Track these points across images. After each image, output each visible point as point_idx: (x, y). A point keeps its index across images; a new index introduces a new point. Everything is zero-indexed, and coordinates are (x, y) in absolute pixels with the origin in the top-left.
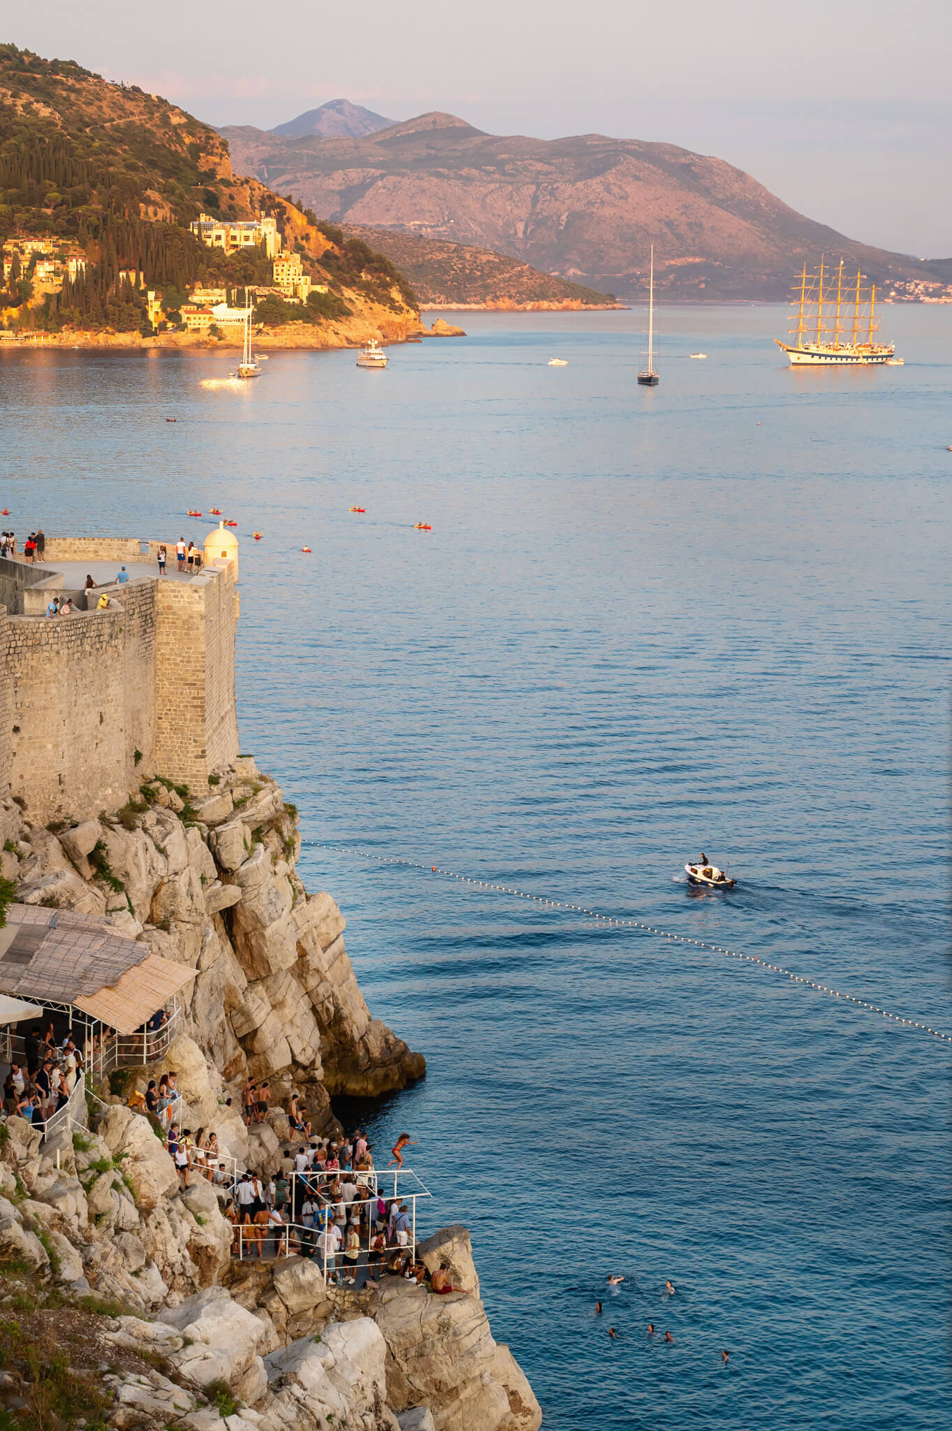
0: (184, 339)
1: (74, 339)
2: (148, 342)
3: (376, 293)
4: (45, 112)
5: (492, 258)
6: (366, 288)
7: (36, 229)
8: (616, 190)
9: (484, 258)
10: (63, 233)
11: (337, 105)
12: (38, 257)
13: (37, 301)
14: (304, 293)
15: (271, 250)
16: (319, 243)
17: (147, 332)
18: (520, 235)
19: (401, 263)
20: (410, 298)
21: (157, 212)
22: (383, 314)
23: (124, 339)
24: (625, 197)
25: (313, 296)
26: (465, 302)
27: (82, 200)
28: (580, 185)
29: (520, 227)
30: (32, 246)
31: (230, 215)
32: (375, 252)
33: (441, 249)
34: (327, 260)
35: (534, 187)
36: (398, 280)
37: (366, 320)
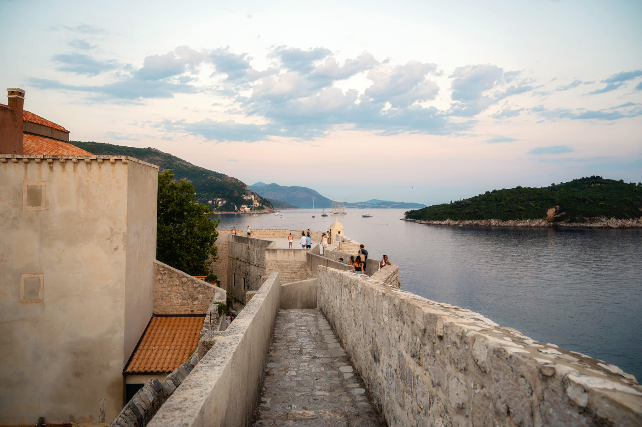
0: (241, 212)
1: (224, 213)
2: (235, 213)
3: (268, 206)
4: (220, 180)
7: (219, 197)
8: (298, 194)
9: (281, 202)
10: (223, 197)
11: (260, 182)
12: (219, 201)
13: (219, 207)
14: (258, 205)
15: (253, 199)
16: (259, 199)
17: (235, 212)
18: (285, 199)
19: (271, 203)
20: (272, 206)
21: (237, 195)
22: (269, 209)
23: (232, 213)
25: (259, 206)
26: (278, 209)
27: (226, 193)
28: (293, 193)
30: (219, 199)
31: (247, 195)
32: (268, 200)
33: (275, 201)
34: (261, 201)
35: (287, 193)
36: (271, 204)
37: (267, 210)
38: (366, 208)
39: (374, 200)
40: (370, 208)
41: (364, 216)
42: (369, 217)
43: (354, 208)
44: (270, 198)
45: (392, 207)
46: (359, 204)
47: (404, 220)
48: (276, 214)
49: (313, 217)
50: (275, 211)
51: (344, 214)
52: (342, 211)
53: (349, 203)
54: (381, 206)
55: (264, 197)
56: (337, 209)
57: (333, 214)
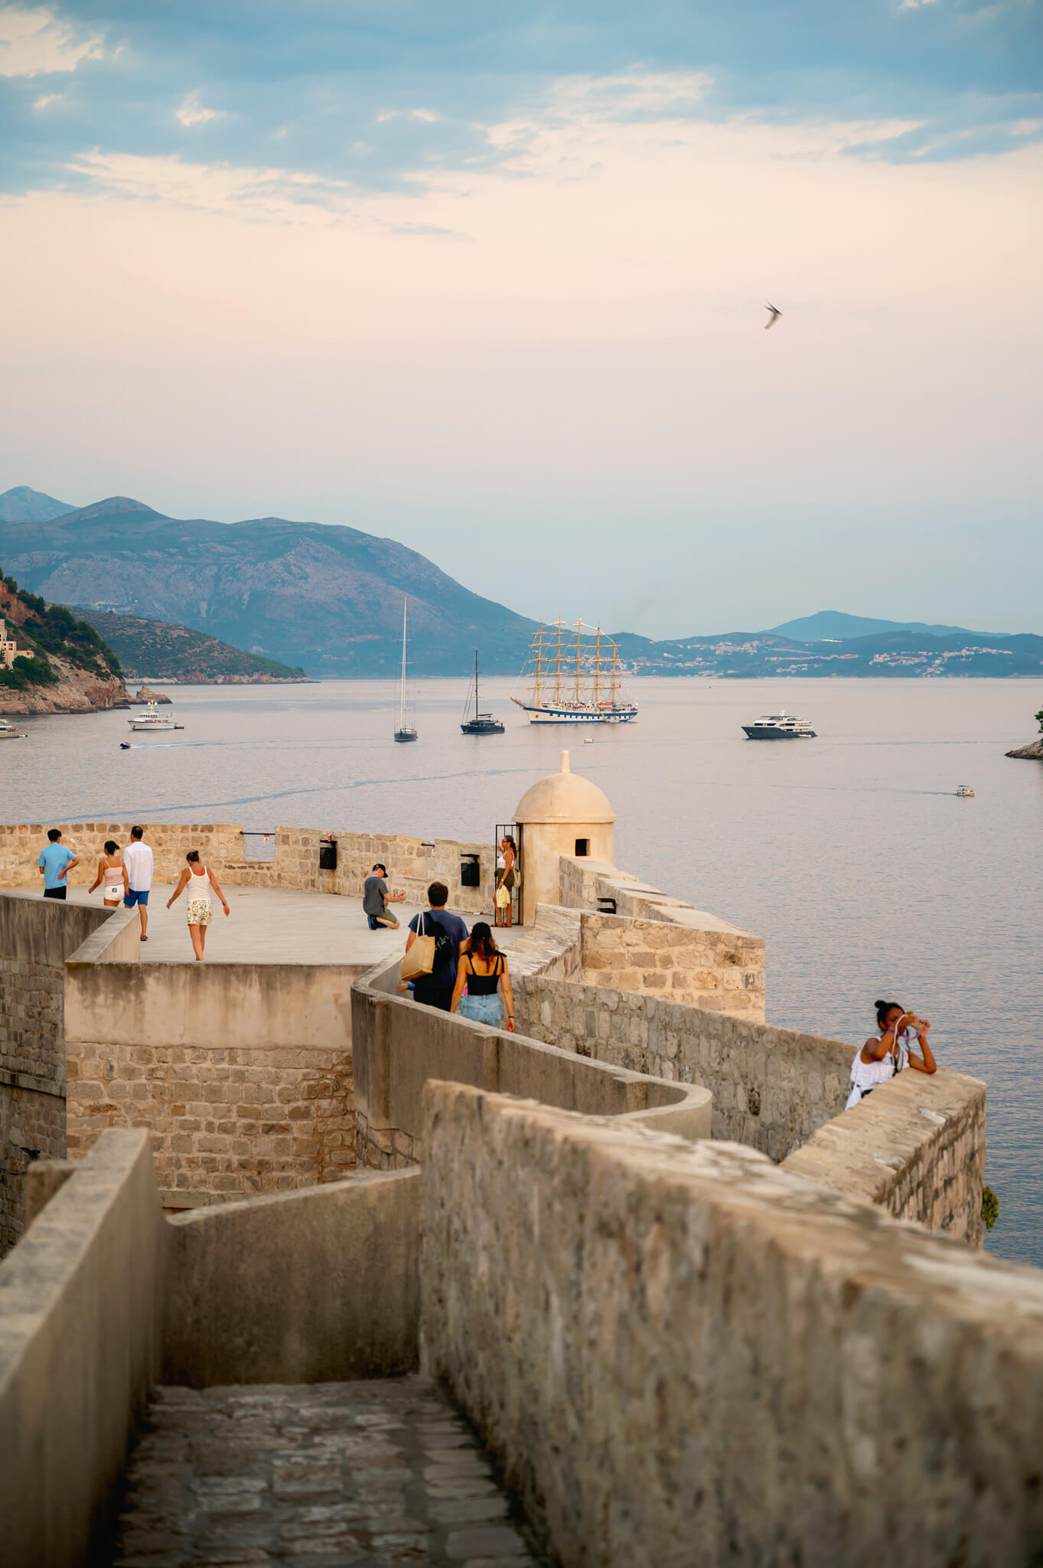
3: (81, 660)
5: (182, 633)
6: (72, 656)
8: (295, 570)
9: (175, 634)
11: (20, 493)
14: (10, 658)
16: (20, 611)
18: (204, 614)
19: (102, 637)
20: (114, 666)
22: (90, 680)
24: (305, 578)
25: (19, 662)
26: (157, 677)
28: (261, 566)
29: (204, 606)
32: (79, 618)
33: (131, 625)
34: (29, 625)
35: (215, 568)
36: (102, 647)
37: (73, 687)
38: (772, 674)
39: (829, 619)
40: (800, 674)
41: (756, 733)
42: (790, 735)
43: (692, 672)
44: (97, 605)
45: (954, 668)
46: (721, 649)
47: (1031, 757)
48: (137, 714)
49: (403, 737)
50: (132, 692)
51: (617, 715)
52: (604, 696)
53: (656, 637)
54: (879, 659)
55: (55, 594)
56: (571, 682)
57: (546, 717)
